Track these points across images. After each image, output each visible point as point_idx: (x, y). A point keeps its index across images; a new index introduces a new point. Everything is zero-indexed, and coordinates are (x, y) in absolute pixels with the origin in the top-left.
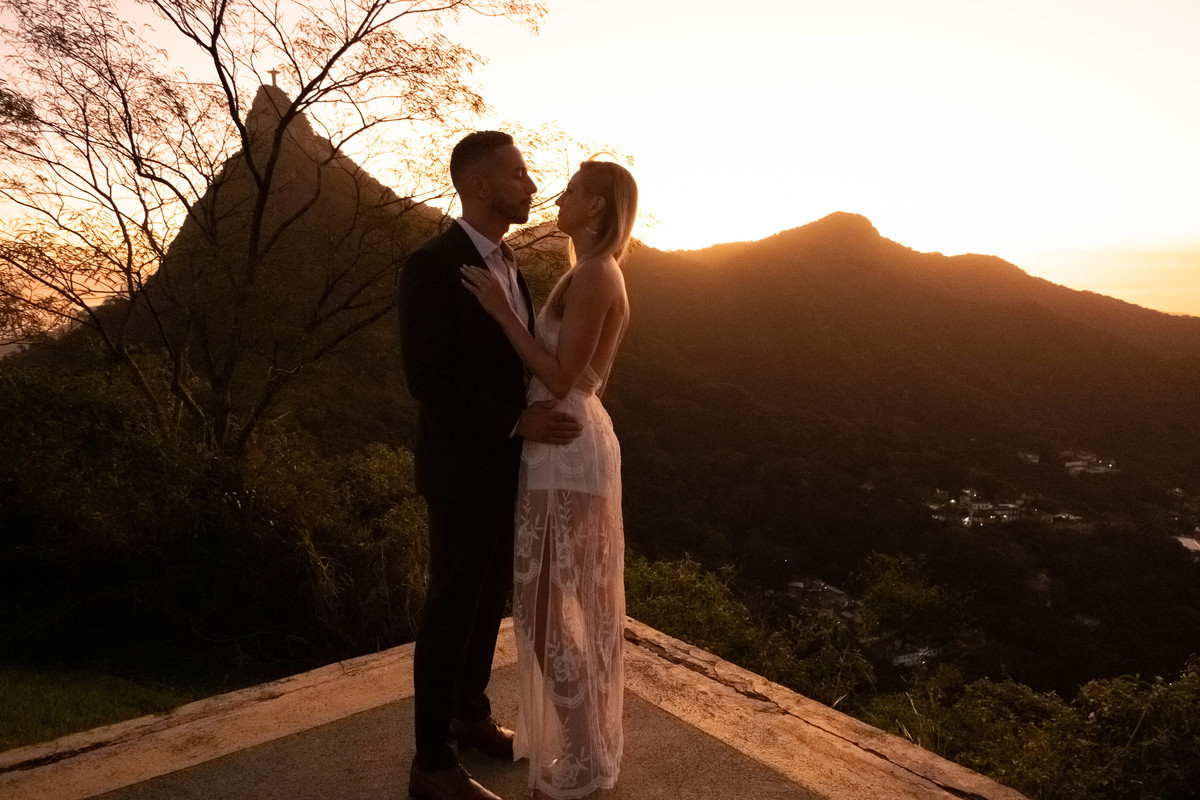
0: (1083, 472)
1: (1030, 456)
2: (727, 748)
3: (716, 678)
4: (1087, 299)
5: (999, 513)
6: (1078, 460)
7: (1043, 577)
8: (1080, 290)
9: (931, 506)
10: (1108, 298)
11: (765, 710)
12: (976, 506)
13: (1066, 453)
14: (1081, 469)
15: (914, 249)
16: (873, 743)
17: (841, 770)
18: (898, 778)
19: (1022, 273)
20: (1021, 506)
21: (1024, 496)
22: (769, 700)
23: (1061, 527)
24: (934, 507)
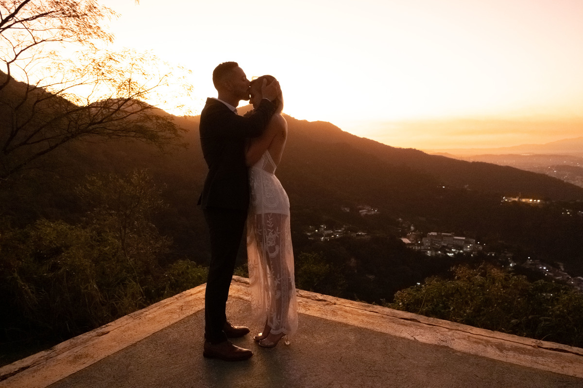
0: (366, 214)
1: (346, 209)
2: (321, 319)
3: (302, 296)
4: (365, 141)
5: (335, 234)
6: (364, 209)
7: (353, 260)
8: (362, 137)
9: (308, 234)
10: (372, 141)
11: (327, 304)
12: (326, 232)
13: (360, 207)
14: (365, 213)
15: (295, 118)
16: (371, 309)
17: (366, 319)
18: (385, 318)
19: (340, 129)
20: (344, 231)
21: (344, 226)
22: (326, 301)
23: (359, 238)
24: (309, 234)
